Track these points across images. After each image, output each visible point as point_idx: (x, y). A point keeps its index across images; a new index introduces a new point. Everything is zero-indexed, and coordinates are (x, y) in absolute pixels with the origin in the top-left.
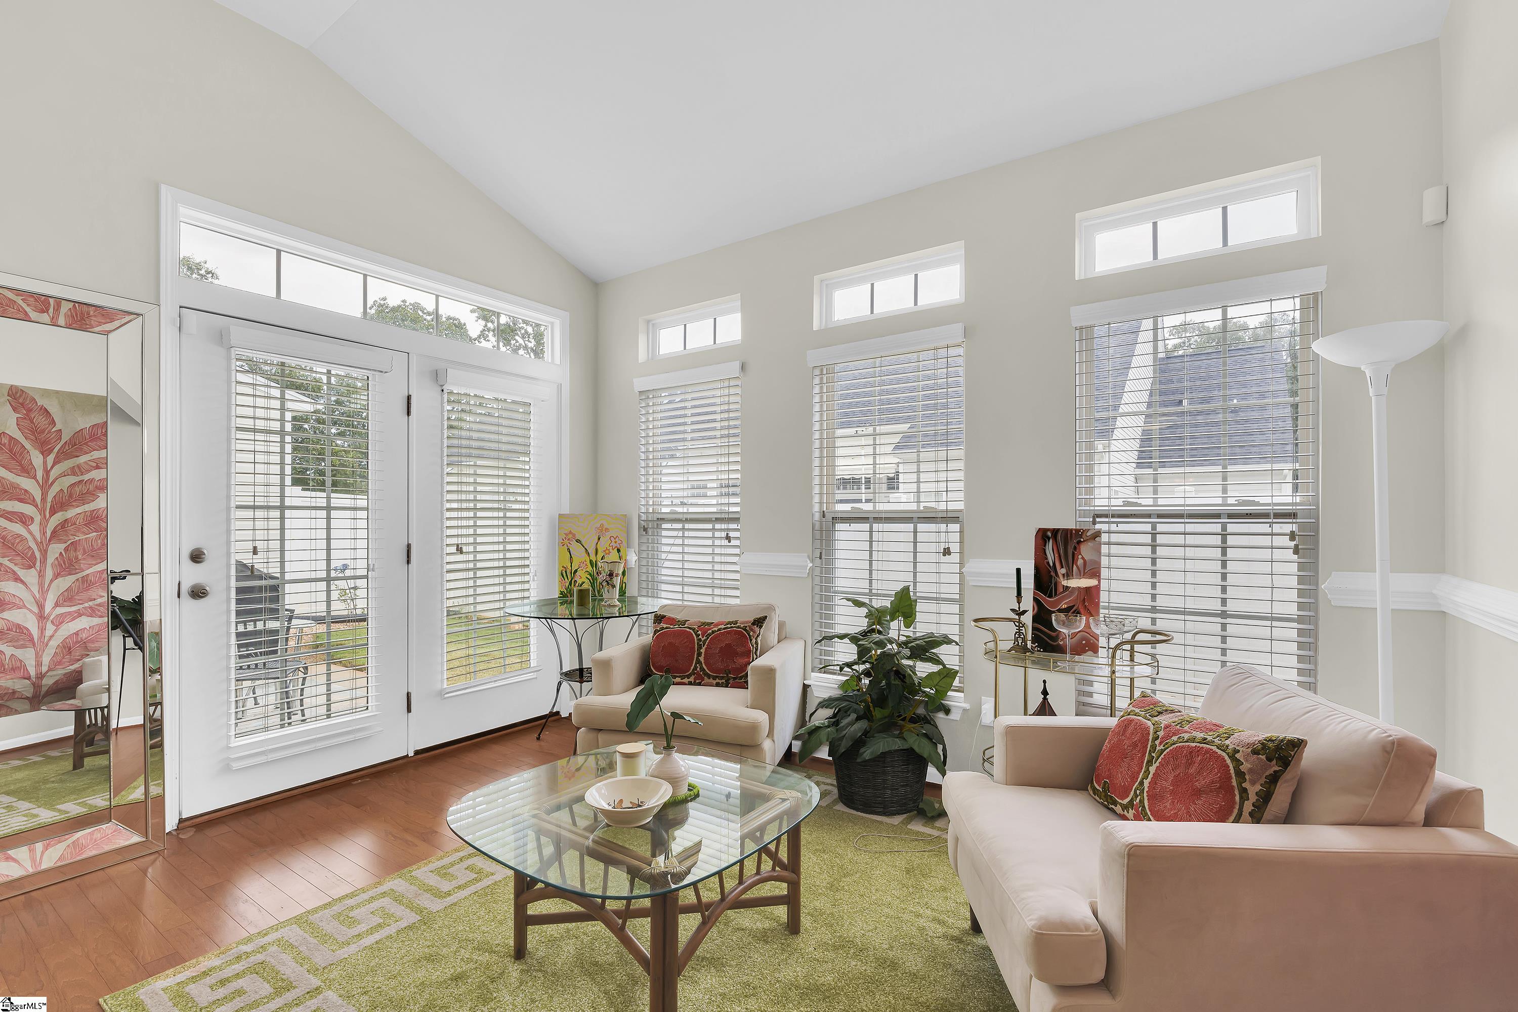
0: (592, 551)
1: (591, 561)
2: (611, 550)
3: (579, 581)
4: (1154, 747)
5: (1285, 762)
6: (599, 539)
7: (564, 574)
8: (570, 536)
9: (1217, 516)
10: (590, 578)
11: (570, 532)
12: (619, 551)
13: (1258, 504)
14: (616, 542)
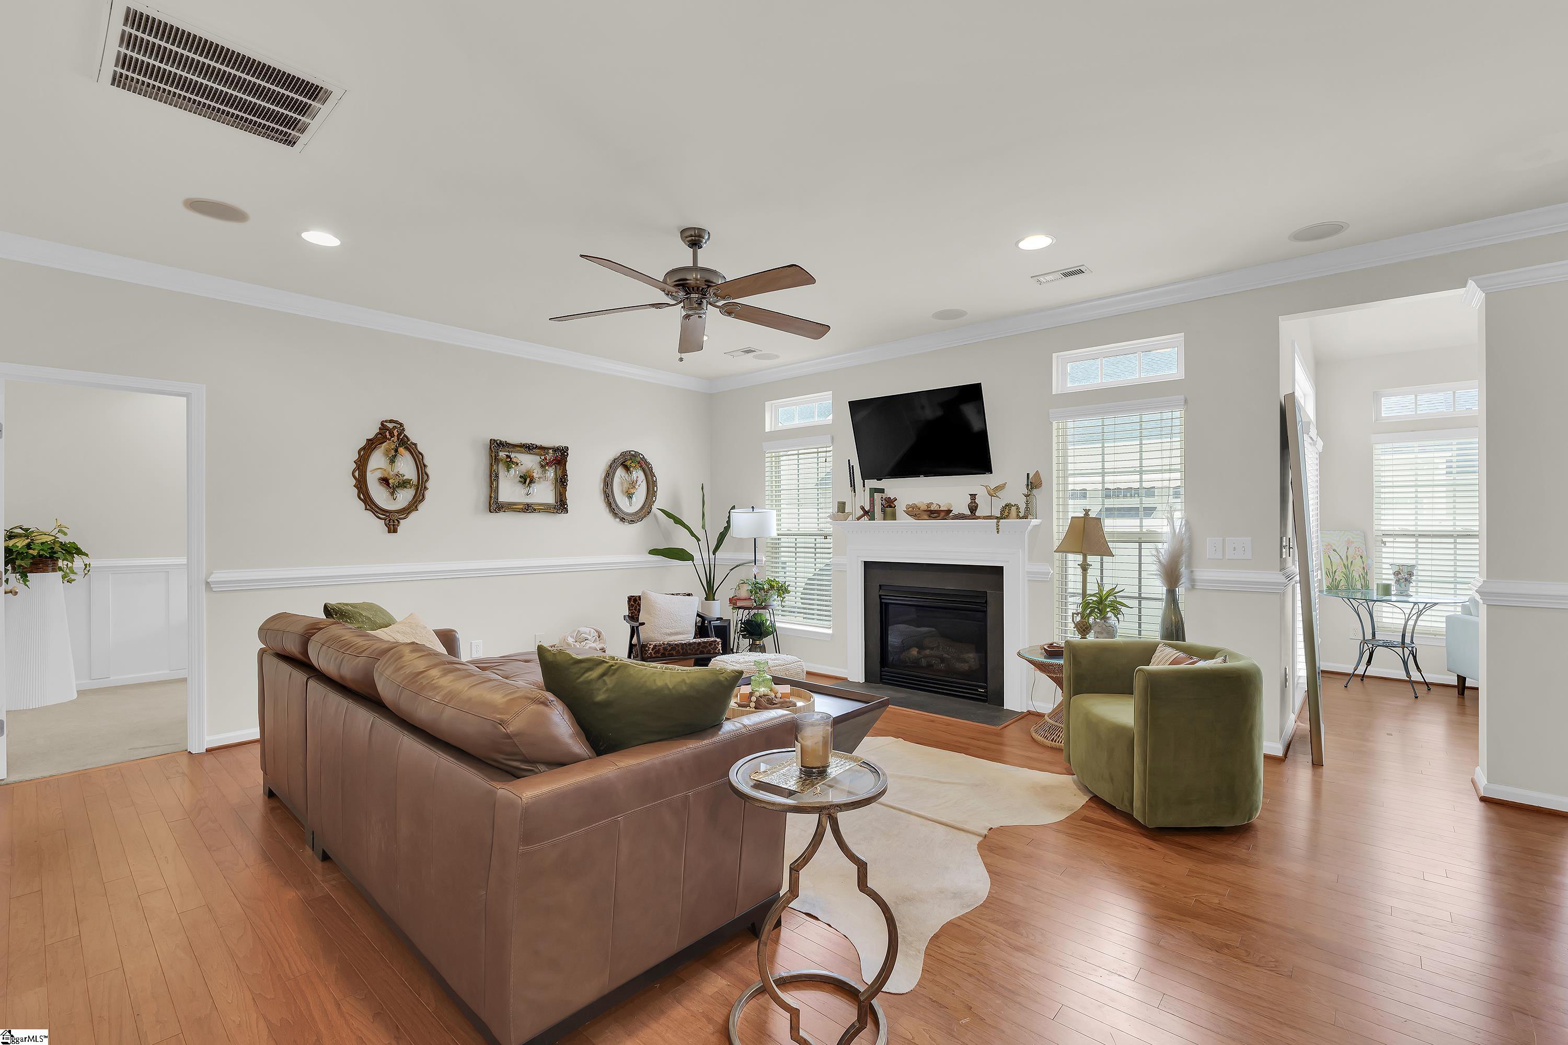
0: (1344, 557)
1: (1344, 564)
2: (1356, 557)
3: (1338, 579)
6: (1348, 549)
7: (1328, 573)
8: (1329, 547)
10: (1345, 576)
11: (1329, 544)
12: (1361, 557)
14: (1359, 551)
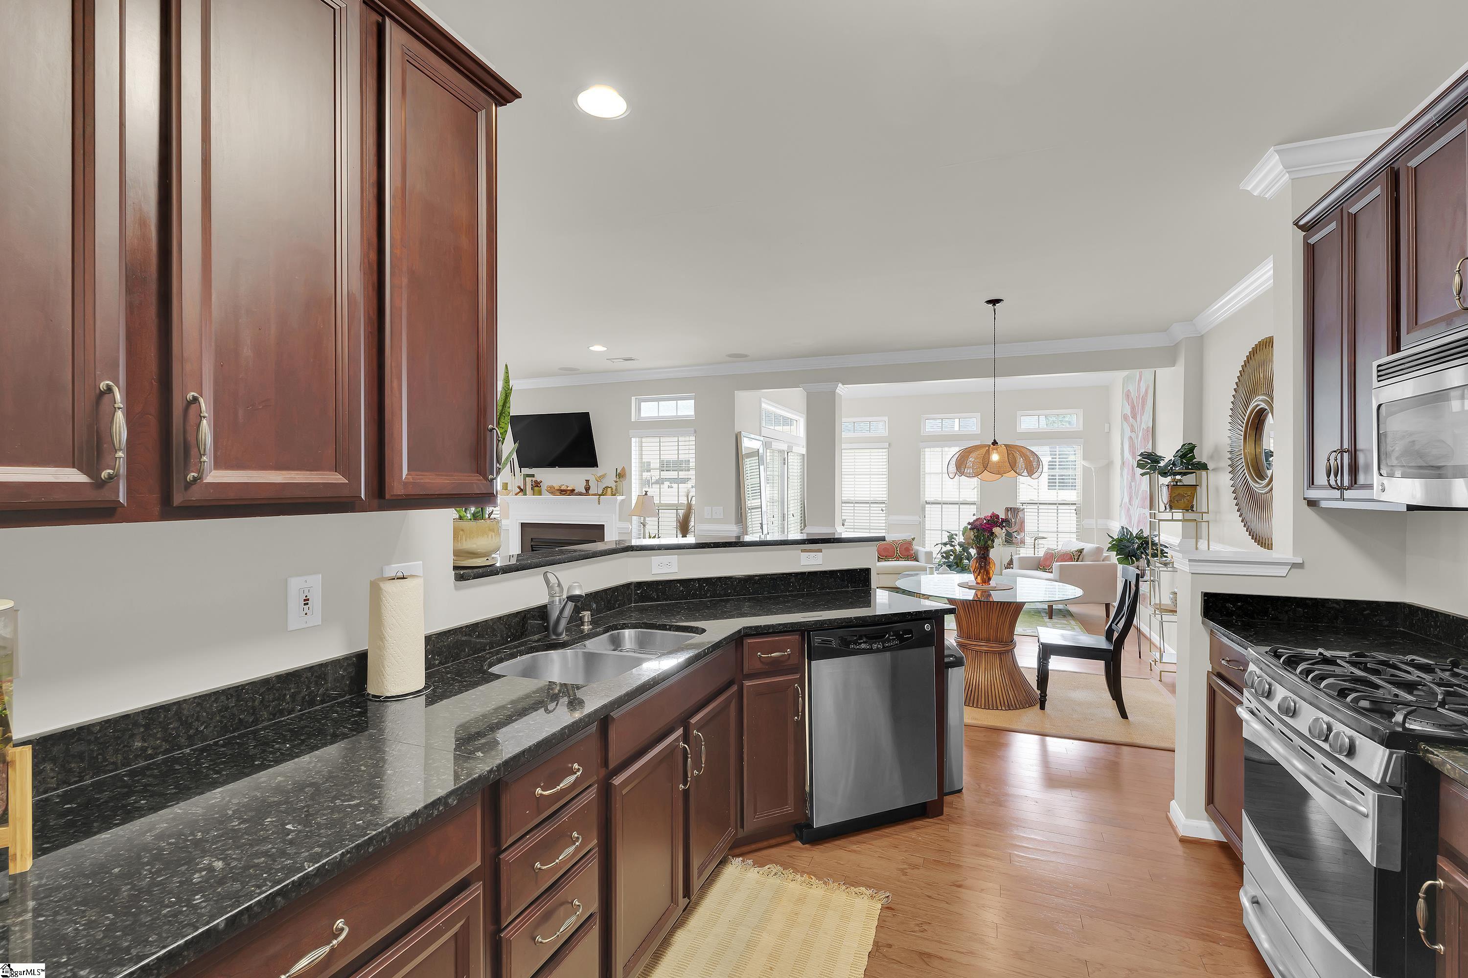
4: (1055, 556)
5: (1081, 552)
9: (1056, 504)
13: (1066, 501)
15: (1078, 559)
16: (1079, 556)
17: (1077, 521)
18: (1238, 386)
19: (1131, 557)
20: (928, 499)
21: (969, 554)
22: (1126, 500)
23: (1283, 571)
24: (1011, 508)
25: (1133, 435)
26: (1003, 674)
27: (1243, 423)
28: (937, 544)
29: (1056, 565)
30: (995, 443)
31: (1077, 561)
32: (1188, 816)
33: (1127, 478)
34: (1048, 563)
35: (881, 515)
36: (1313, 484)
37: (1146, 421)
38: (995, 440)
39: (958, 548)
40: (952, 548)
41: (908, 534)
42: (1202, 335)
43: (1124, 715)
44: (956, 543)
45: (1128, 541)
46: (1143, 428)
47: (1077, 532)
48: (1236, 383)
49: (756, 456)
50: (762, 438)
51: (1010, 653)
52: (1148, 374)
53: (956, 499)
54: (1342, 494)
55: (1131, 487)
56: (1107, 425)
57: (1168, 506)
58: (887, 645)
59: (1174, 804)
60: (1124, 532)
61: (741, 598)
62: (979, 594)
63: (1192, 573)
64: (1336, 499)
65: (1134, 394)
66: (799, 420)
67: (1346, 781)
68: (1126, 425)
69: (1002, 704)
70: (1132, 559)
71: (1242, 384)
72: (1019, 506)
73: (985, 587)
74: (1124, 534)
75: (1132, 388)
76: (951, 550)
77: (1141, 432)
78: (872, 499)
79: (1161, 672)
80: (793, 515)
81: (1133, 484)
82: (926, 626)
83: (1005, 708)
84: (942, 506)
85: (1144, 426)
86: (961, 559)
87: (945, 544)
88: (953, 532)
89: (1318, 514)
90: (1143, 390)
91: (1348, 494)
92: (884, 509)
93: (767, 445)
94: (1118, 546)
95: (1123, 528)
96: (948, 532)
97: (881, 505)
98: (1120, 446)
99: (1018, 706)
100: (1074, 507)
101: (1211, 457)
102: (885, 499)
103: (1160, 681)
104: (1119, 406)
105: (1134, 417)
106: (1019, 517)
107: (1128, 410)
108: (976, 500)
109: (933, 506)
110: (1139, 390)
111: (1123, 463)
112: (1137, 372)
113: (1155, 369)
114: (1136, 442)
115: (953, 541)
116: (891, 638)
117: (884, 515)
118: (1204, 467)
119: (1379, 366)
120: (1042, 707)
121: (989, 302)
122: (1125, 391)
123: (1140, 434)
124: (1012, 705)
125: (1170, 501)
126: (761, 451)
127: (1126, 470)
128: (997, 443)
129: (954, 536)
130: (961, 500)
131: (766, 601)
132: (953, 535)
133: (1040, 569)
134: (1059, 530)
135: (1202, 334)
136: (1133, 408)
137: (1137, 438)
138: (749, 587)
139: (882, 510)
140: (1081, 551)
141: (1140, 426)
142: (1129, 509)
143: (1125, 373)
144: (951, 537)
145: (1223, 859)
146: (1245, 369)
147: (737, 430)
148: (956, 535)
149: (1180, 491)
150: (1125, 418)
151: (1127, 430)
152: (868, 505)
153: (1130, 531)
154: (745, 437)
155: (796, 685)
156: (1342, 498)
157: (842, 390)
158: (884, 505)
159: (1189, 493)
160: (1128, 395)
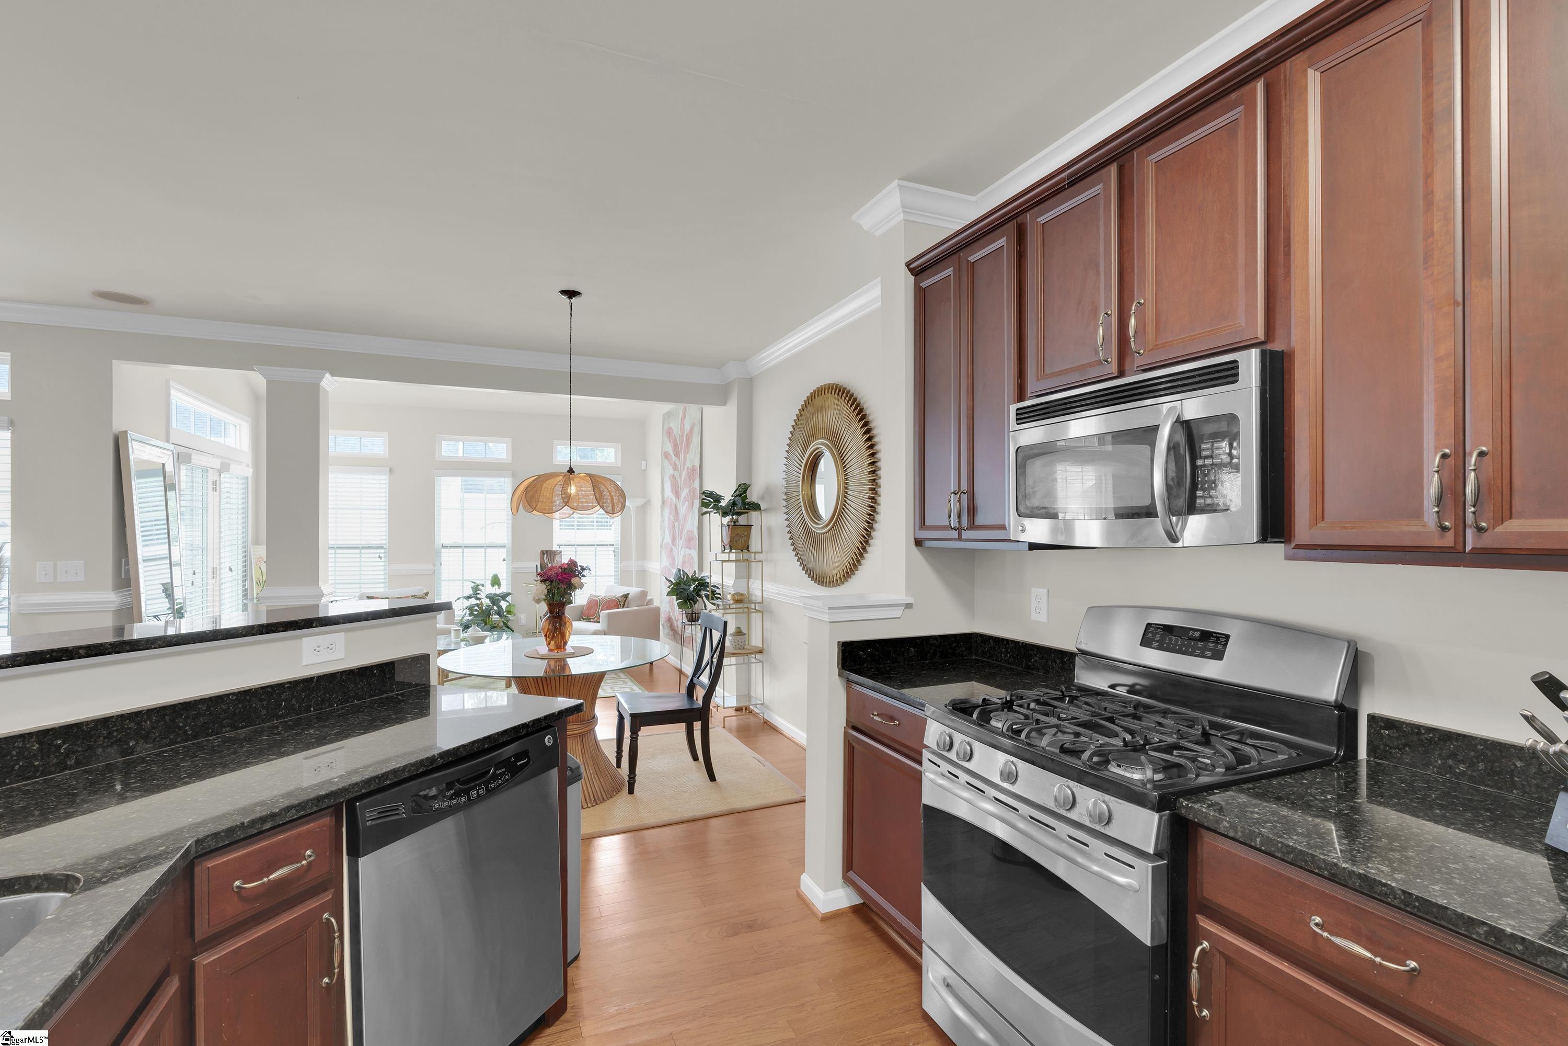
4: (600, 603)
5: (626, 598)
7: (260, 583)
8: (259, 559)
9: (594, 545)
13: (605, 542)
15: (624, 605)
16: (625, 601)
17: (615, 564)
18: (794, 429)
19: (689, 600)
20: (446, 542)
21: (500, 607)
22: (668, 540)
23: (898, 612)
24: (547, 551)
25: (676, 474)
26: (586, 761)
27: (801, 466)
28: (459, 599)
29: (604, 613)
30: (571, 471)
31: (623, 607)
32: (826, 889)
33: (669, 518)
34: (592, 612)
35: (376, 564)
36: (924, 525)
37: (692, 459)
38: (570, 468)
39: (486, 602)
40: (478, 602)
41: (420, 588)
42: (752, 378)
43: (712, 778)
44: (482, 595)
45: (684, 583)
46: (688, 467)
47: (615, 575)
48: (793, 426)
49: (159, 476)
50: (172, 447)
51: (592, 733)
52: (693, 409)
53: (480, 541)
54: (960, 534)
55: (674, 527)
56: (643, 462)
57: (727, 547)
58: (492, 786)
59: (805, 879)
60: (680, 575)
61: (166, 752)
62: (552, 663)
63: (830, 622)
64: (955, 540)
65: (676, 431)
66: (240, 425)
67: (1105, 854)
68: (666, 463)
69: (588, 800)
70: (690, 603)
71: (799, 428)
72: (555, 548)
73: (560, 654)
74: (680, 577)
75: (675, 425)
76: (477, 605)
77: (685, 471)
78: (363, 542)
79: (724, 717)
80: (231, 570)
81: (676, 524)
82: (546, 739)
83: (591, 803)
84: (463, 550)
85: (688, 464)
86: (489, 615)
87: (469, 597)
88: (478, 582)
89: (923, 555)
90: (687, 428)
91: (965, 534)
92: (382, 555)
93: (182, 458)
94: (676, 589)
95: (679, 570)
96: (473, 582)
97: (378, 551)
98: (660, 484)
99: (605, 797)
100: (612, 548)
101: (762, 498)
102: (384, 542)
103: (724, 727)
104: (657, 443)
105: (677, 455)
106: (556, 562)
107: (669, 448)
108: (506, 542)
109: (452, 550)
110: (682, 429)
111: (663, 502)
112: (681, 406)
113: (702, 406)
114: (679, 482)
115: (479, 594)
116: (498, 772)
117: (383, 564)
118: (756, 507)
119: (1018, 409)
120: (631, 791)
121: (564, 292)
122: (666, 428)
123: (684, 473)
124: (599, 798)
125: (731, 541)
126: (169, 468)
127: (667, 511)
128: (574, 472)
129: (480, 587)
130: (487, 542)
131: (232, 750)
132: (478, 585)
133: (584, 619)
134: (597, 574)
135: (752, 376)
136: (675, 446)
137: (681, 476)
138: (185, 726)
139: (380, 557)
140: (626, 596)
141: (684, 464)
142: (671, 550)
143: (666, 407)
144: (476, 589)
145: (860, 927)
146: (803, 413)
147: (117, 426)
148: (483, 585)
149: (739, 531)
150: (666, 455)
151: (670, 471)
152: (358, 551)
153: (686, 574)
154: (135, 440)
155: (326, 916)
156: (960, 539)
157: (330, 383)
158: (382, 551)
159: (746, 533)
160: (669, 432)
